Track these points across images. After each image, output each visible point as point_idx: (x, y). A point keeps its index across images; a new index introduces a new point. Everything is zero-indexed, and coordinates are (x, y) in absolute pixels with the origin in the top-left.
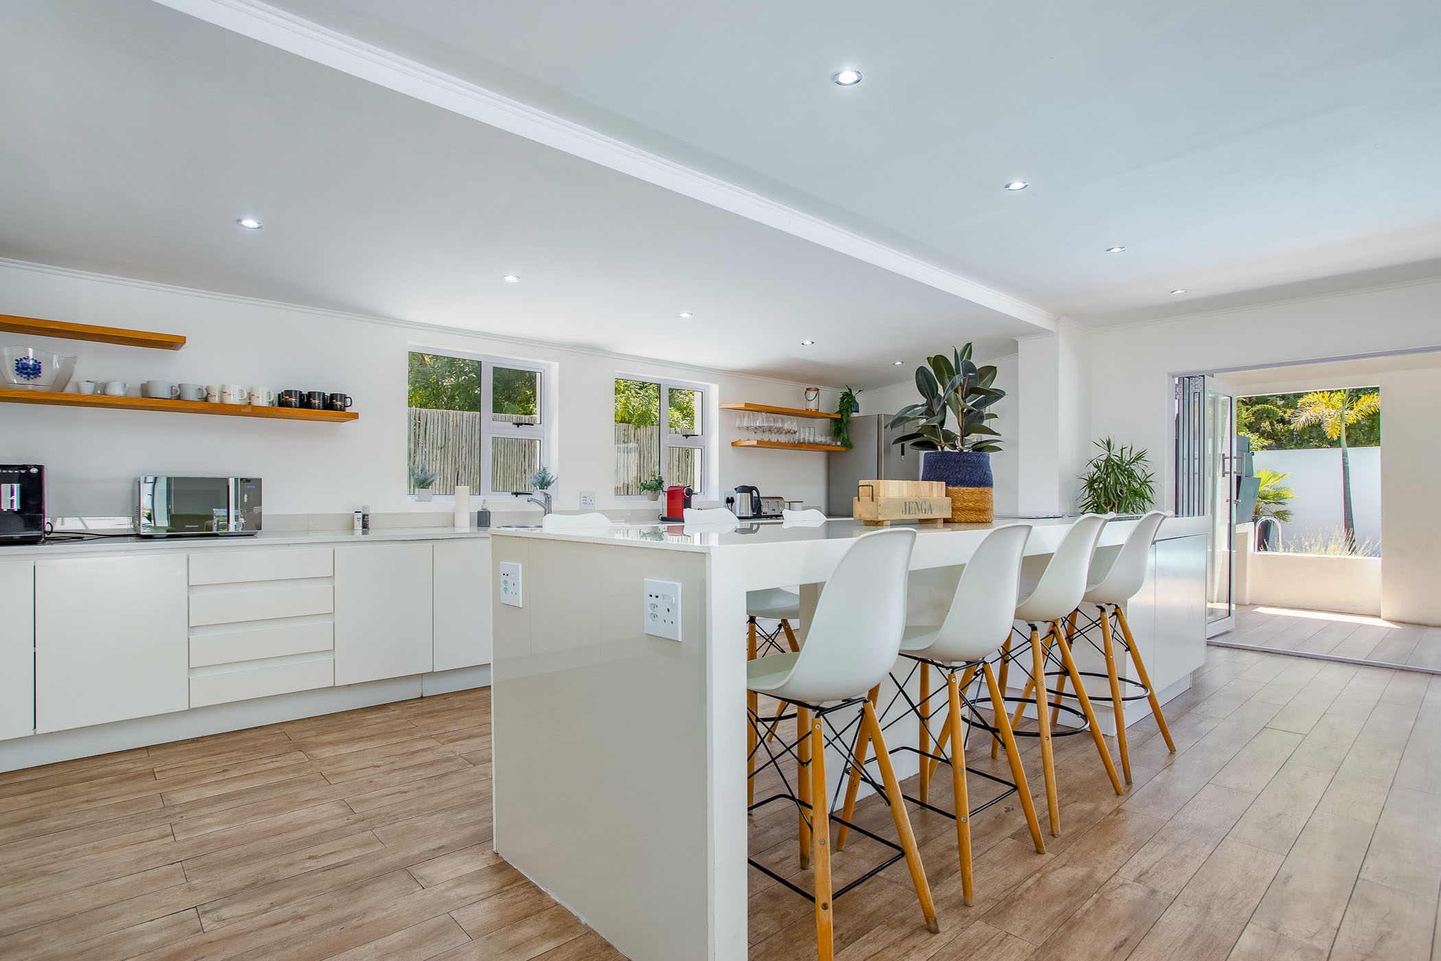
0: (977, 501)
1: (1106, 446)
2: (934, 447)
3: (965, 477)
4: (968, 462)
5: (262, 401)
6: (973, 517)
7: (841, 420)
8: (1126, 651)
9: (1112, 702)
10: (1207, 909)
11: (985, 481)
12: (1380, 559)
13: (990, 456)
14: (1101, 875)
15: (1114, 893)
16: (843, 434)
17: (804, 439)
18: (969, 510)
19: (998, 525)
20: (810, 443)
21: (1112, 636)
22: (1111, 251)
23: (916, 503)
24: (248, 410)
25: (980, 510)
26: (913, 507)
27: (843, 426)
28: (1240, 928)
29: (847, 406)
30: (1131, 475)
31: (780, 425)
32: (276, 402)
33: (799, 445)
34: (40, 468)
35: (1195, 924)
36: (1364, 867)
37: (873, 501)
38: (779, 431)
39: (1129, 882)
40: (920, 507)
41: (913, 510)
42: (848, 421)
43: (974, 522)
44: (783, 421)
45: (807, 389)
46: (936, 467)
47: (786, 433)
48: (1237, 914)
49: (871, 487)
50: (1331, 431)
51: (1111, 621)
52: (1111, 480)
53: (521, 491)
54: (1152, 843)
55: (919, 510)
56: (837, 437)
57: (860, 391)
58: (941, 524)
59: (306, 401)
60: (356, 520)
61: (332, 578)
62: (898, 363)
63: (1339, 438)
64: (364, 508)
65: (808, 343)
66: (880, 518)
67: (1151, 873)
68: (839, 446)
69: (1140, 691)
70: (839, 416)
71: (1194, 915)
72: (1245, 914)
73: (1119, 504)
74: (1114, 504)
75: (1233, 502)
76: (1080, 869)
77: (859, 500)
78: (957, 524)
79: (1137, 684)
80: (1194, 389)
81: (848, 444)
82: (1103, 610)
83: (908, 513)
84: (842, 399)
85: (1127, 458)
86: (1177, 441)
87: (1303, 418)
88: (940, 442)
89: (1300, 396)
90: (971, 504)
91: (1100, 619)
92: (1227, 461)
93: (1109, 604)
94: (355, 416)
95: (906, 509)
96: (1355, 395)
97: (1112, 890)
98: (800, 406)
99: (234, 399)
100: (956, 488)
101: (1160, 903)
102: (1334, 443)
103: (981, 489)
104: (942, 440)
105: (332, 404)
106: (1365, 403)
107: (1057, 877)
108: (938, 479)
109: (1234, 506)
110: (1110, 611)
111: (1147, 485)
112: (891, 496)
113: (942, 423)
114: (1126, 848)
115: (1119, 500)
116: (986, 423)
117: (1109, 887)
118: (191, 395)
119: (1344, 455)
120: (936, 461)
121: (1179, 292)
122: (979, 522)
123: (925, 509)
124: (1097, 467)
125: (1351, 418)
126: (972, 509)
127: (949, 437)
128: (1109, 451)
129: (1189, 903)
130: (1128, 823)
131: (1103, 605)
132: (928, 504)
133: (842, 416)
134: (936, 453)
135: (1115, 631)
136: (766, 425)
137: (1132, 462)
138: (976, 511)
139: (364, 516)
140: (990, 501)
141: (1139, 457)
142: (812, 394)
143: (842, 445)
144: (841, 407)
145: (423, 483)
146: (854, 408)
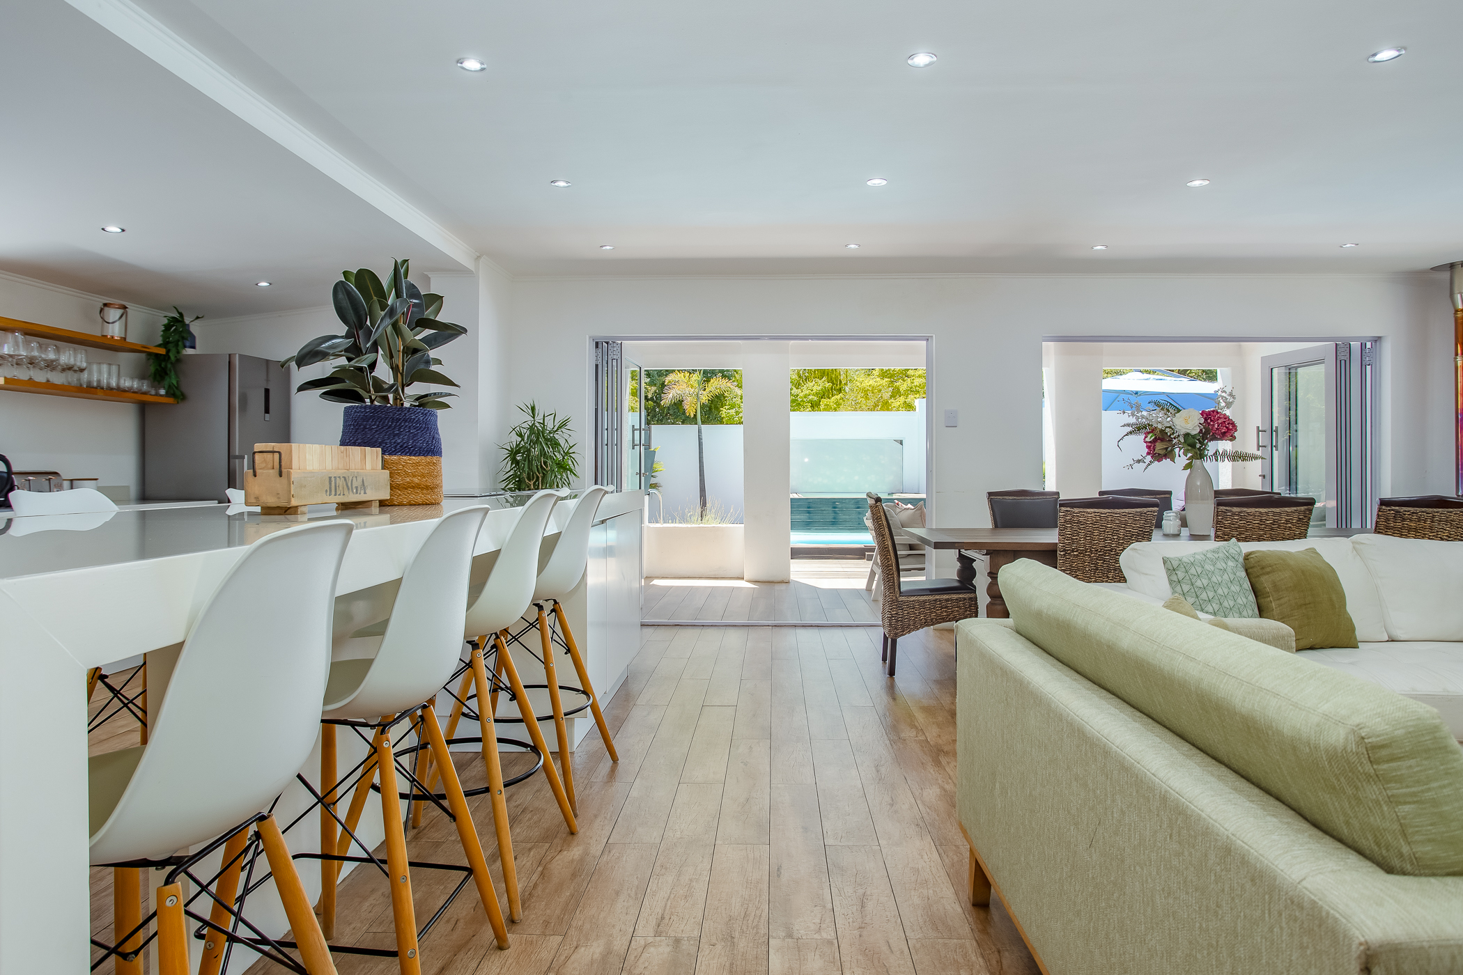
0: (423, 476)
1: (530, 412)
2: (360, 399)
3: (408, 442)
4: (411, 420)
6: (420, 497)
7: (166, 358)
8: (566, 653)
9: (554, 720)
10: (730, 939)
11: (432, 448)
12: (743, 525)
13: (438, 414)
14: (619, 944)
15: (641, 960)
16: (170, 377)
17: (99, 381)
18: (413, 487)
19: (449, 508)
20: (112, 389)
21: (552, 638)
22: (556, 184)
23: (344, 477)
25: (427, 488)
26: (341, 483)
27: (169, 366)
28: (764, 948)
29: (177, 337)
30: (555, 444)
31: (51, 356)
33: (91, 391)
35: (727, 964)
36: (825, 832)
37: (281, 476)
38: (51, 365)
39: (650, 940)
40: (349, 485)
41: (341, 488)
42: (178, 361)
43: (419, 505)
44: (58, 350)
45: (105, 305)
46: (365, 428)
47: (63, 370)
48: (757, 933)
49: (277, 455)
50: (690, 408)
51: (549, 620)
52: (535, 452)
54: (655, 877)
55: (349, 489)
56: (159, 382)
57: (198, 318)
58: (375, 508)
62: (264, 284)
63: (695, 415)
65: (114, 229)
66: (294, 503)
67: (667, 917)
68: (161, 396)
69: (581, 700)
70: (162, 351)
71: (723, 954)
72: (763, 931)
73: (543, 478)
74: (538, 477)
75: (642, 475)
76: (595, 944)
77: (255, 476)
78: (397, 508)
79: (577, 690)
80: (612, 356)
81: (178, 393)
82: (540, 608)
83: (333, 493)
84: (167, 327)
85: (550, 426)
86: (596, 410)
87: (671, 396)
88: (369, 392)
89: (668, 372)
90: (416, 480)
91: (537, 620)
92: (637, 433)
93: (546, 600)
95: (330, 488)
96: (708, 375)
97: (637, 958)
98: (93, 330)
100: (395, 458)
101: (689, 954)
102: (693, 420)
103: (429, 458)
104: (372, 389)
106: (717, 384)
107: (574, 969)
108: (372, 445)
109: (643, 478)
110: (548, 606)
111: (571, 457)
112: (309, 468)
113: (373, 366)
114: (633, 894)
115: (543, 473)
116: (434, 368)
117: (633, 958)
119: (700, 431)
120: (366, 419)
121: (608, 248)
122: (427, 504)
123: (357, 488)
124: (520, 435)
125: (704, 398)
126: (417, 486)
127: (378, 384)
128: (534, 418)
129: (714, 941)
130: (624, 859)
131: (541, 602)
132: (360, 480)
133: (168, 351)
134: (361, 407)
135: (554, 631)
136: (24, 353)
137: (556, 431)
138: (422, 489)
140: (438, 475)
141: (563, 424)
142: (113, 314)
143: (168, 395)
144: (165, 338)
146: (189, 343)
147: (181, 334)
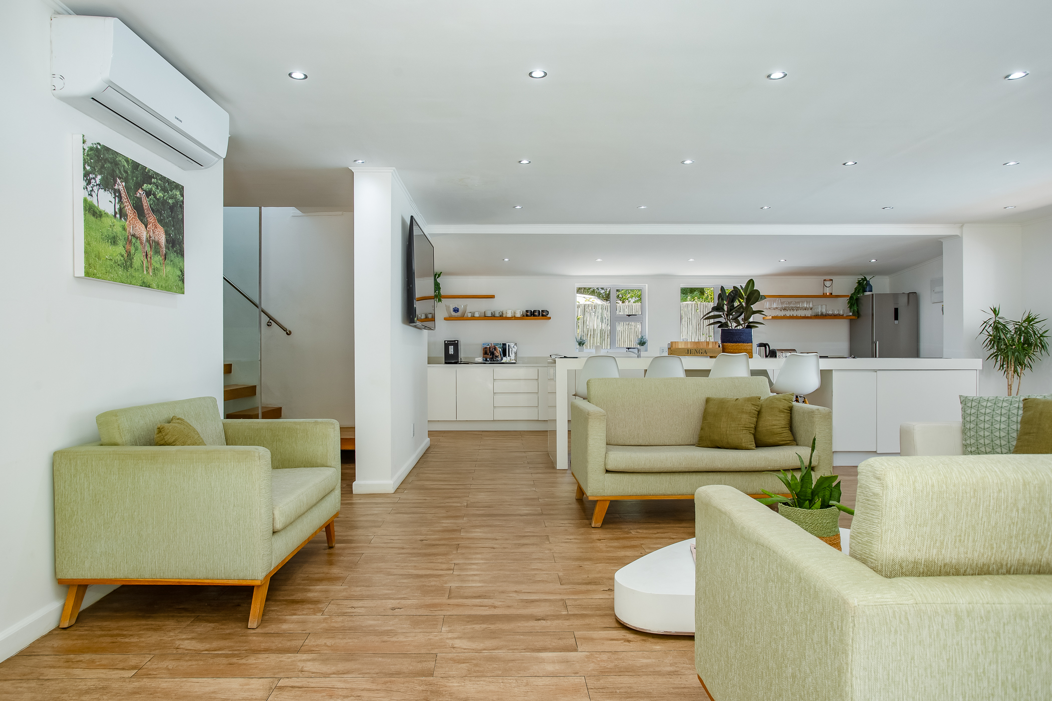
5: (518, 315)
7: (856, 298)
16: (854, 307)
24: (514, 318)
27: (857, 301)
31: (794, 305)
32: (523, 315)
34: (458, 341)
42: (863, 298)
45: (824, 280)
47: (802, 310)
53: (630, 347)
56: (850, 310)
57: (875, 276)
59: (533, 314)
61: (538, 379)
68: (850, 316)
84: (858, 283)
94: (549, 318)
98: (818, 292)
99: (509, 315)
105: (542, 314)
118: (497, 315)
132: (704, 350)
133: (858, 295)
142: (828, 283)
143: (855, 315)
144: (856, 289)
145: (581, 343)
146: (868, 289)
147: (863, 286)
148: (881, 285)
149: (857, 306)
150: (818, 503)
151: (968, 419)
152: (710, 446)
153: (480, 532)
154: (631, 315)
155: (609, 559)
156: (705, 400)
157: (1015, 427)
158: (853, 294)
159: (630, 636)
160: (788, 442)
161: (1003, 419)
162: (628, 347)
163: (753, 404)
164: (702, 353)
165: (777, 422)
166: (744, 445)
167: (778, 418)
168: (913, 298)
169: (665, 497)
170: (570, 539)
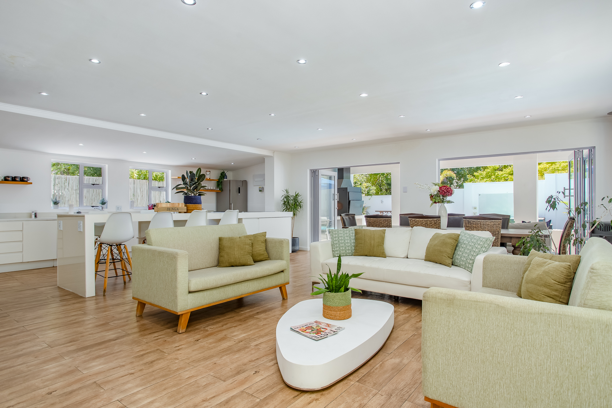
1: (286, 191)
7: (219, 181)
23: (172, 208)
27: (220, 183)
29: (222, 177)
32: (4, 180)
40: (174, 209)
41: (171, 210)
42: (223, 182)
45: (206, 171)
53: (94, 206)
56: (219, 187)
57: (228, 171)
59: (14, 179)
60: (32, 215)
61: (22, 231)
62: (233, 164)
64: (35, 211)
65: (194, 159)
68: (218, 190)
80: (316, 174)
81: (222, 189)
84: (221, 174)
94: (31, 183)
95: (168, 210)
105: (23, 180)
112: (163, 206)
128: (287, 193)
132: (177, 208)
139: (35, 213)
142: (208, 173)
143: (220, 190)
144: (220, 177)
145: (56, 203)
146: (225, 177)
147: (223, 175)
148: (230, 176)
149: (221, 185)
150: (343, 289)
151: (335, 239)
152: (228, 266)
153: (100, 365)
154: (95, 184)
155: (223, 352)
156: (218, 239)
157: (352, 241)
158: (219, 179)
159: (314, 396)
160: (267, 258)
161: (348, 238)
162: (93, 206)
163: (250, 239)
164: (176, 210)
165: (262, 248)
166: (249, 263)
167: (262, 246)
168: (245, 183)
169: (221, 302)
170: (178, 346)
